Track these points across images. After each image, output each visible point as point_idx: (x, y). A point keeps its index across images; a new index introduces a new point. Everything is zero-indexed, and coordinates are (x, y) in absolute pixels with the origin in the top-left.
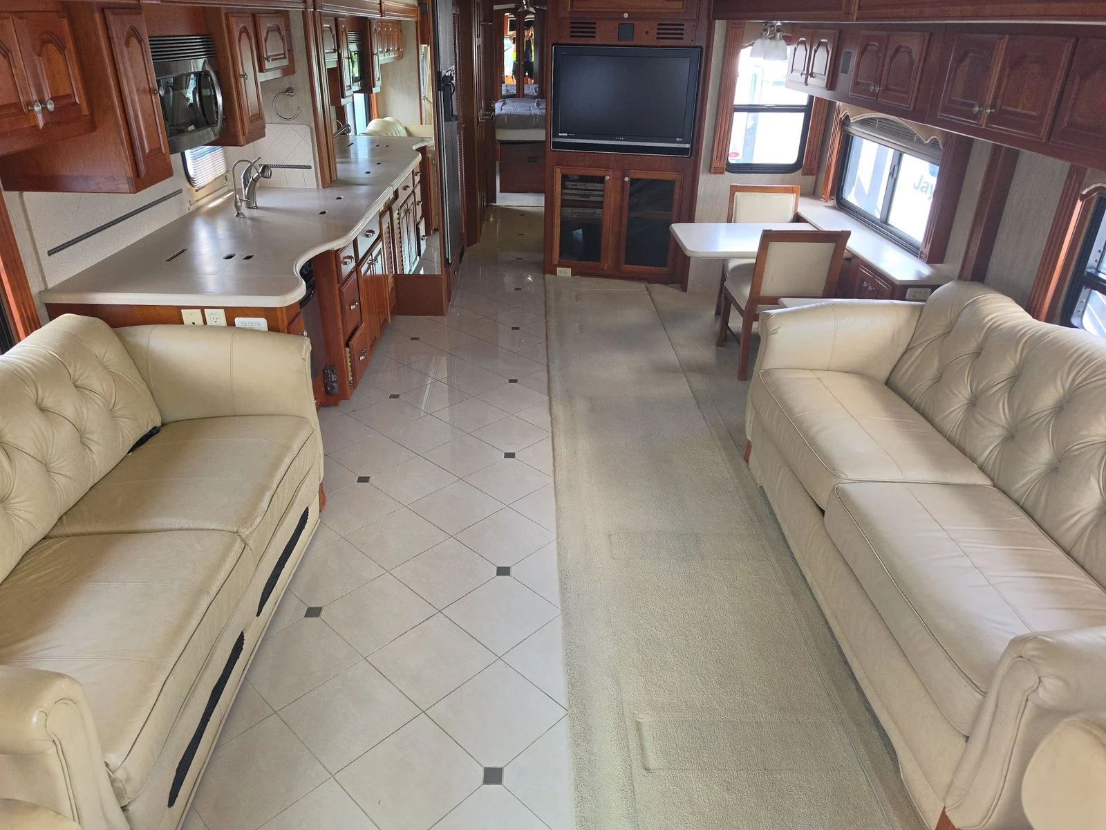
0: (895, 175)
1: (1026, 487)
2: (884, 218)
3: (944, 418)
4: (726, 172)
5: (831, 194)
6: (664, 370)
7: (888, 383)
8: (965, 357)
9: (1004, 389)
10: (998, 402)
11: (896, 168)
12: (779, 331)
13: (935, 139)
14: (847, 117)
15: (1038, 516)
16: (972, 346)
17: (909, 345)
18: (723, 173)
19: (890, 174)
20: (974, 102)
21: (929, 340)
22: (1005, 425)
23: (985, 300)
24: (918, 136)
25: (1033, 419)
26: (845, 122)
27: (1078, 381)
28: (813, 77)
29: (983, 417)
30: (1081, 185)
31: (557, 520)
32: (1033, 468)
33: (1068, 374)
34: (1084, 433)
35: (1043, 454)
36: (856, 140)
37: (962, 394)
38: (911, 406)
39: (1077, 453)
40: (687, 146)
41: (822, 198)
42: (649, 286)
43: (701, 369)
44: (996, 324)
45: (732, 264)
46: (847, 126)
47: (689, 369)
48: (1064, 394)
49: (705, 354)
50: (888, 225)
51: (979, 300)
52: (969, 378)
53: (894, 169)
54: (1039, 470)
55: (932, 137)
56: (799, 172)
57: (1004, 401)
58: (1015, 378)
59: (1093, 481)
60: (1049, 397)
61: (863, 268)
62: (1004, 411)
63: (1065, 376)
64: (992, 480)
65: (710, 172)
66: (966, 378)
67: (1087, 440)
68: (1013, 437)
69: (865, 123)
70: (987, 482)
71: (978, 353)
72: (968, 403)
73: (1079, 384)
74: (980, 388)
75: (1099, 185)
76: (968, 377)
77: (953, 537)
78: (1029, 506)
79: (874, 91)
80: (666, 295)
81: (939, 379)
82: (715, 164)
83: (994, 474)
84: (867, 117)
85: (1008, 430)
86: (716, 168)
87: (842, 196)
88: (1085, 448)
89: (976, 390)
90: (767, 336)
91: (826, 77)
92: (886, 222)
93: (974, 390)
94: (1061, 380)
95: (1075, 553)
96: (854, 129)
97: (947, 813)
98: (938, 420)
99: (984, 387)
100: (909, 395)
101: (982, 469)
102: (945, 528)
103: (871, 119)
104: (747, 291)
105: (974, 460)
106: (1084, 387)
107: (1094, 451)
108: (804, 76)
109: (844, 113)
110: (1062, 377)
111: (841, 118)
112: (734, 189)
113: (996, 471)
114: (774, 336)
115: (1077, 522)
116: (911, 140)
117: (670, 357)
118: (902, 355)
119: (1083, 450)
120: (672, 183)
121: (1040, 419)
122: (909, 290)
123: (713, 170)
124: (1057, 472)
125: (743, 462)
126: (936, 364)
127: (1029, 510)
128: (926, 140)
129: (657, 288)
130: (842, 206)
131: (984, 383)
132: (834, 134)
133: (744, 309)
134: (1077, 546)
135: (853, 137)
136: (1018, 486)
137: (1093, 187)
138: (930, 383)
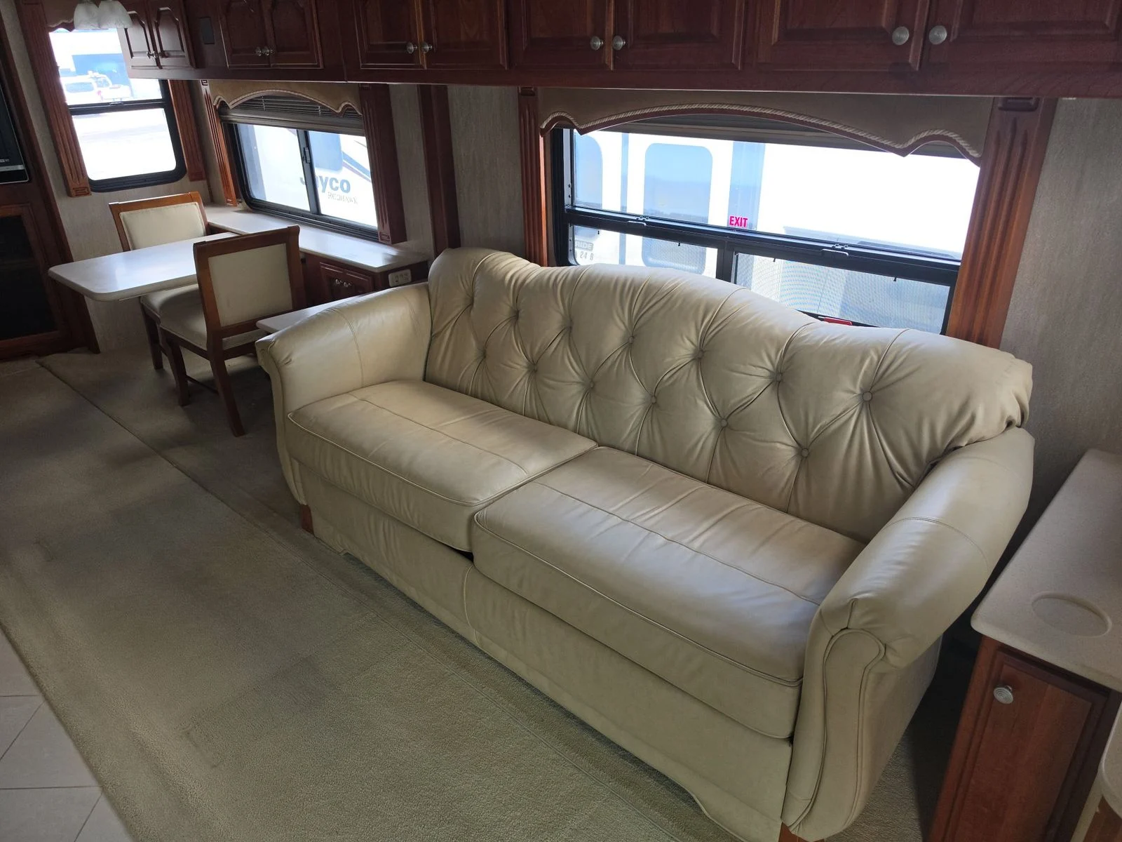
0: (308, 159)
1: (634, 433)
2: (315, 210)
3: (511, 396)
4: (92, 193)
5: (238, 197)
6: (125, 460)
7: (425, 378)
8: (503, 325)
9: (562, 343)
10: (563, 358)
11: (307, 151)
12: (294, 358)
13: (347, 106)
14: (223, 104)
15: (660, 459)
16: (505, 310)
17: (431, 333)
18: (88, 194)
19: (302, 159)
20: (405, 42)
21: (452, 319)
22: (580, 381)
23: (493, 259)
24: (323, 107)
25: (609, 363)
26: (222, 109)
27: (635, 312)
28: (166, 57)
29: (553, 380)
30: (537, 120)
31: (87, 760)
32: (632, 413)
33: (623, 309)
34: (668, 360)
35: (635, 396)
36: (243, 129)
37: (519, 364)
38: (466, 394)
39: (670, 382)
40: (20, 167)
41: (228, 202)
42: (41, 360)
43: (179, 441)
44: (520, 282)
45: (158, 299)
46: (226, 114)
47: (161, 447)
48: (627, 329)
49: (172, 421)
50: (323, 215)
51: (486, 262)
52: (520, 346)
53: (305, 152)
54: (639, 412)
55: (343, 105)
56: (185, 180)
57: (568, 357)
58: (569, 329)
59: (701, 403)
60: (614, 336)
61: (326, 266)
62: (573, 368)
63: (620, 311)
64: (595, 441)
65: (69, 194)
66: (516, 347)
67: (674, 366)
68: (592, 388)
69: (247, 106)
70: (593, 444)
71: (516, 316)
72: (528, 371)
73: (637, 314)
74: (537, 349)
75: (557, 115)
76: (517, 345)
77: (624, 517)
78: (645, 449)
79: (263, 55)
80: (75, 365)
81: (484, 355)
82: (72, 184)
83: (592, 432)
84: (246, 99)
85: (583, 384)
86: (76, 190)
87: (250, 196)
88: (678, 374)
89: (532, 354)
90: (279, 369)
91: (186, 54)
92: (318, 211)
93: (530, 357)
94: (619, 316)
95: (714, 480)
96: (235, 116)
97: (793, 831)
98: (505, 398)
99: (540, 348)
100: (458, 384)
101: (577, 431)
102: (611, 510)
103: (251, 100)
104: (201, 326)
105: (565, 427)
106: (645, 316)
107: (686, 375)
108: (153, 58)
109: (217, 99)
110: (617, 312)
111: (215, 107)
112: (116, 210)
113: (594, 427)
114: (290, 366)
115: (702, 448)
116: (315, 113)
117: (125, 440)
118: (430, 345)
119: (675, 376)
120: (18, 218)
121: (615, 362)
122: (390, 276)
123: (73, 192)
124: (658, 406)
125: (306, 535)
126: (474, 343)
127: (647, 454)
128: (338, 109)
129: (55, 360)
130: (257, 207)
131: (539, 345)
132: (214, 128)
133: (205, 349)
134: (714, 471)
135: (236, 125)
136: (625, 435)
137: (550, 119)
138: (476, 365)
